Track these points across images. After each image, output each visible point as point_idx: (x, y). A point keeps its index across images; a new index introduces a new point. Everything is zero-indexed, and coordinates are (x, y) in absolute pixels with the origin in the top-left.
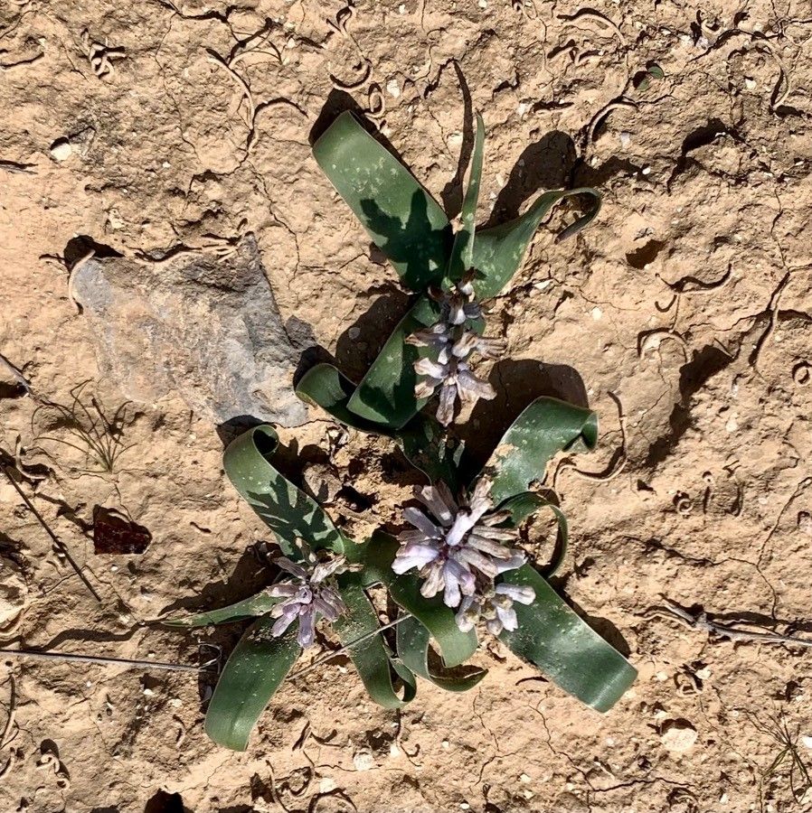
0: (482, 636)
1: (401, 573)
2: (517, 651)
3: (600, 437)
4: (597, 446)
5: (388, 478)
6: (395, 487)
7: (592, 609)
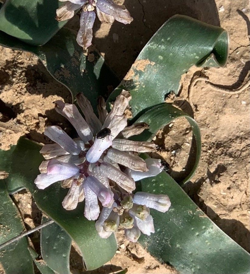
0: (121, 239)
1: (43, 188)
2: (154, 252)
3: (230, 52)
4: (228, 61)
5: (32, 89)
6: (38, 98)
7: (224, 212)
